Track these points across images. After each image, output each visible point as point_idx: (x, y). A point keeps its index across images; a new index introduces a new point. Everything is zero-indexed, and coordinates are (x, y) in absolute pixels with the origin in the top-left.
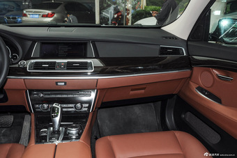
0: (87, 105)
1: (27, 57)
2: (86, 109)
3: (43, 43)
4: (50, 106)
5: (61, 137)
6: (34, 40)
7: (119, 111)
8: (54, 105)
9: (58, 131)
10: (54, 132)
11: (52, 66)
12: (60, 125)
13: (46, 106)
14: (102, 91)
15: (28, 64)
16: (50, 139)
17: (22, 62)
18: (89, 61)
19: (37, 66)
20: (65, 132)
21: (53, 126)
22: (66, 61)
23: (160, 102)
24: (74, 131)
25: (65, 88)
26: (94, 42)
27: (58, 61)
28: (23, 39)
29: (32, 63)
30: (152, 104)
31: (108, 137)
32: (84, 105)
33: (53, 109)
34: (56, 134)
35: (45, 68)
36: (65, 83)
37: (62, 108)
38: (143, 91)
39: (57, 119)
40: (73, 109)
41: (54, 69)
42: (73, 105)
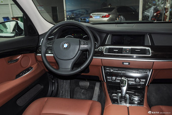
0: (144, 80)
1: (103, 44)
2: (143, 83)
3: (113, 35)
4: (118, 78)
5: (128, 101)
6: (107, 33)
8: (123, 78)
9: (125, 97)
10: (121, 97)
11: (121, 51)
12: (126, 93)
13: (114, 78)
14: (156, 71)
15: (104, 48)
16: (121, 101)
17: (101, 47)
18: (147, 48)
19: (110, 50)
20: (130, 98)
21: (121, 92)
22: (130, 47)
24: (136, 98)
25: (129, 66)
26: (150, 34)
27: (124, 47)
28: (100, 32)
29: (106, 48)
31: (161, 106)
32: (142, 80)
33: (122, 81)
34: (123, 98)
35: (115, 52)
36: (129, 63)
37: (128, 81)
39: (124, 89)
40: (134, 83)
41: (122, 53)
42: (134, 79)
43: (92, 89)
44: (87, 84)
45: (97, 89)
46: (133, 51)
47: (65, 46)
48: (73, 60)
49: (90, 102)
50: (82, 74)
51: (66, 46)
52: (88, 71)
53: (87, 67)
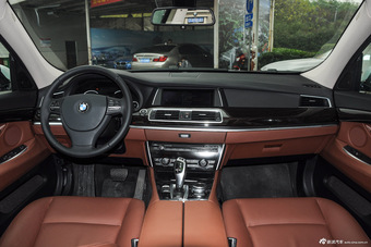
0: (213, 162)
1: (148, 105)
2: (212, 166)
3: (164, 90)
4: (171, 160)
5: (186, 195)
6: (155, 86)
7: (246, 172)
8: (178, 160)
9: (182, 189)
10: (177, 189)
11: (176, 115)
12: (184, 183)
13: (166, 160)
14: (231, 147)
15: (149, 112)
16: (174, 196)
17: (143, 110)
18: (217, 111)
19: (159, 115)
20: (190, 191)
21: (176, 183)
22: (191, 110)
23: (296, 163)
24: (199, 190)
25: (190, 140)
26: (222, 89)
27: (181, 110)
28: (144, 84)
29: (153, 112)
30: (286, 165)
31: (237, 200)
32: (210, 162)
33: (177, 165)
34: (180, 191)
35: (167, 118)
36: (190, 136)
37: (187, 163)
38: (278, 148)
39: (181, 176)
40: (197, 166)
41: (177, 119)
42: (197, 161)
43: (132, 180)
44: (124, 173)
45: (141, 180)
46: (195, 116)
47: (82, 109)
48: (95, 132)
49: (127, 201)
50: (112, 155)
51: (83, 107)
52: (124, 150)
53: (122, 141)
